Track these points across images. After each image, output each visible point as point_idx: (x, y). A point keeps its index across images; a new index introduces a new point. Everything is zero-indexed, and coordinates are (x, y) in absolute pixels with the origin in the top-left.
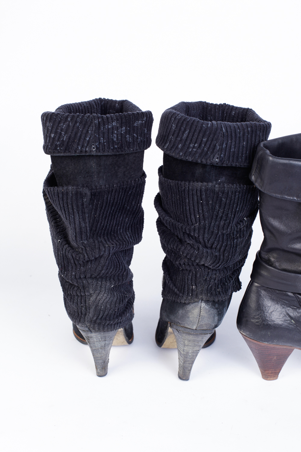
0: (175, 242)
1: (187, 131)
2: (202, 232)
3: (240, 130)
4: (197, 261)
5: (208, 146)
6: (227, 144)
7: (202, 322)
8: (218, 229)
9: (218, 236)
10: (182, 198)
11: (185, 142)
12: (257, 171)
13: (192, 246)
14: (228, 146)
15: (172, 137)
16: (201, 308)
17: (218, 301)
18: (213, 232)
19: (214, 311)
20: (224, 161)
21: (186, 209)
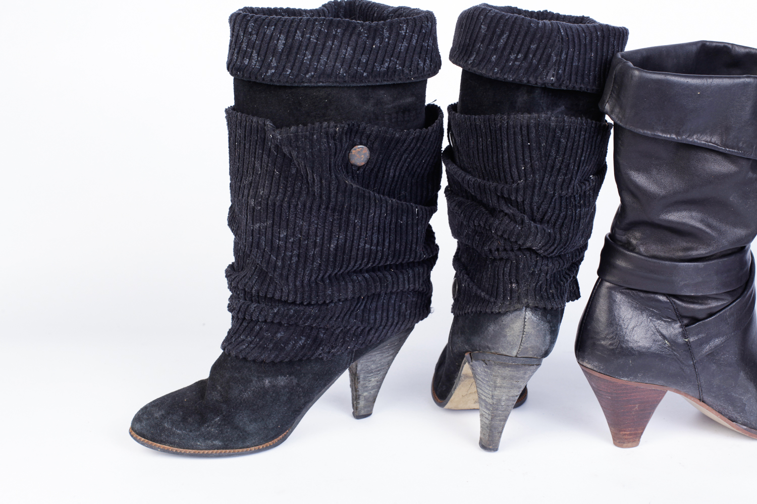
0: (483, 215)
1: (506, 34)
2: (529, 192)
3: (585, 33)
4: (520, 242)
5: (539, 57)
6: (567, 54)
7: (527, 344)
8: (554, 188)
9: (553, 200)
10: (496, 141)
11: (502, 52)
12: (614, 95)
13: (513, 218)
14: (569, 57)
15: (482, 45)
16: (526, 320)
17: (552, 308)
18: (546, 193)
19: (546, 325)
20: (563, 81)
21: (502, 157)
